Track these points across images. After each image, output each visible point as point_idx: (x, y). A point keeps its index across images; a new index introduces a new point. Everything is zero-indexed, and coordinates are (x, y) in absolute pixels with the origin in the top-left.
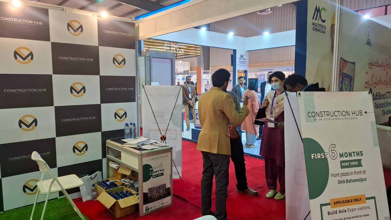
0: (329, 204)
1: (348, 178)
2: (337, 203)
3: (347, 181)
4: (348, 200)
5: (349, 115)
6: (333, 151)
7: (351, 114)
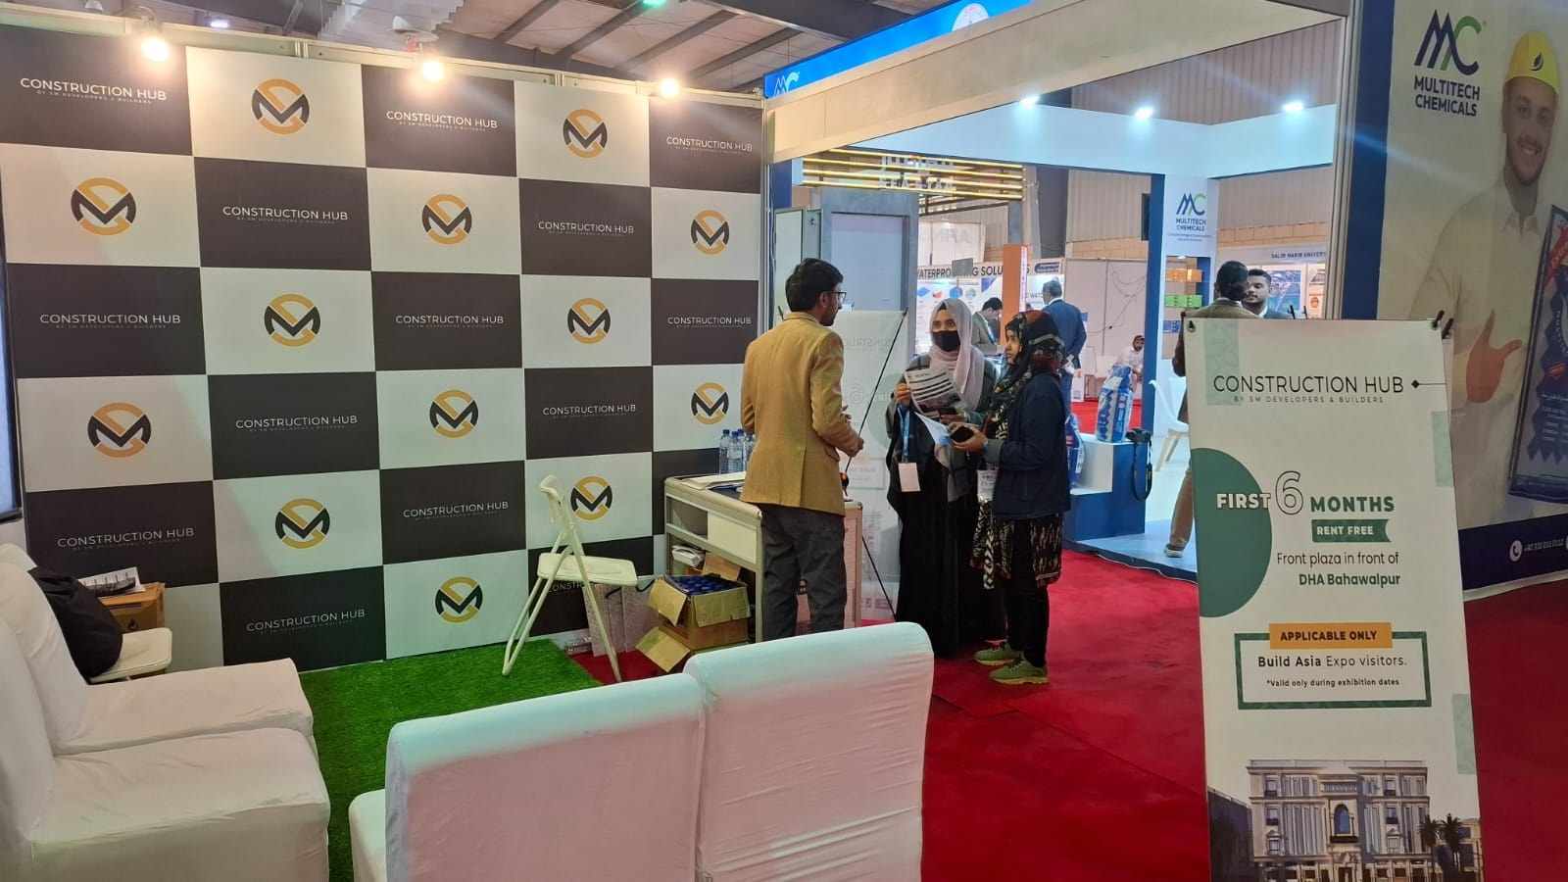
0: (1266, 637)
1: (1337, 571)
2: (1291, 636)
3: (1329, 579)
4: (1329, 634)
5: (1355, 390)
6: (1288, 492)
7: (1361, 386)
